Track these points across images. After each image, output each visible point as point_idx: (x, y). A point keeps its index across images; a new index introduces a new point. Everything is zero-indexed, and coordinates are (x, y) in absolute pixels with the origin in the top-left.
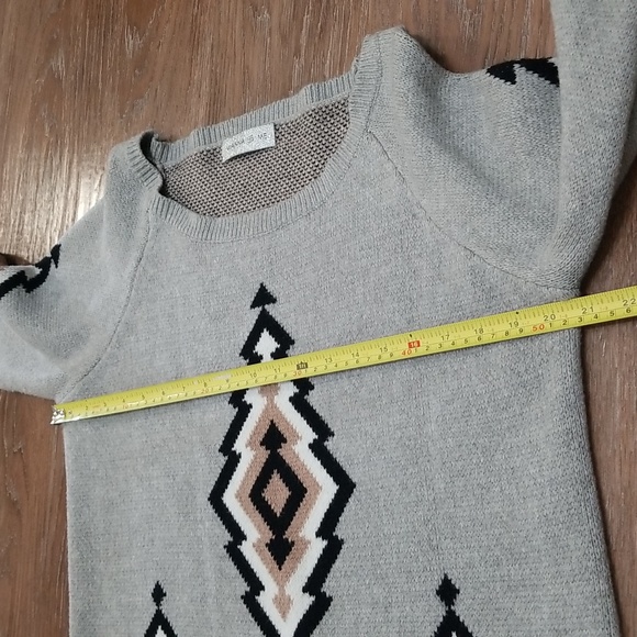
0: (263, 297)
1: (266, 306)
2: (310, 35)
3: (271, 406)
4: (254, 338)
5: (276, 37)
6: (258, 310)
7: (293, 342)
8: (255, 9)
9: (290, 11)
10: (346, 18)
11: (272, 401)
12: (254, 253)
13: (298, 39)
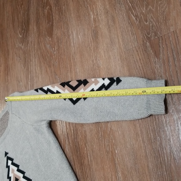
0: (6, 154)
1: (7, 155)
2: (31, 86)
3: (14, 174)
4: (7, 163)
5: (24, 87)
6: (6, 157)
7: (13, 159)
8: (19, 82)
9: (26, 82)
10: (37, 82)
11: (14, 173)
12: (2, 146)
13: (28, 87)
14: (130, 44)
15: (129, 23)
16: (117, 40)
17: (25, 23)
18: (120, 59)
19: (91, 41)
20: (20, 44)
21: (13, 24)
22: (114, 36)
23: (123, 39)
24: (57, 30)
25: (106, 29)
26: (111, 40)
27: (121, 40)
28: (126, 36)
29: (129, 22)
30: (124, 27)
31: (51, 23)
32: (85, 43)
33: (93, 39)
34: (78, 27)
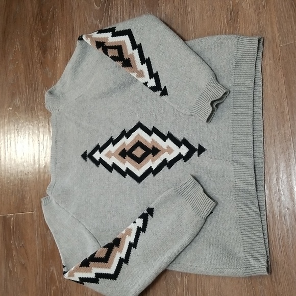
14: (292, 36)
15: (292, 5)
16: (270, 29)
18: (272, 58)
19: (225, 27)
20: (96, 20)
22: (266, 22)
23: (280, 28)
24: (166, 4)
25: (252, 10)
26: (260, 28)
27: (276, 29)
28: (285, 24)
29: (292, 3)
30: (284, 10)
32: (213, 28)
33: (228, 23)
34: (204, 2)
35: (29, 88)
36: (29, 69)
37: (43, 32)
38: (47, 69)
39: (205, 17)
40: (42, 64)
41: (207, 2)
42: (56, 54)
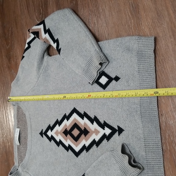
16: (166, 13)
17: (42, 6)
19: (130, 18)
21: (28, 9)
24: (83, 9)
26: (158, 13)
27: (171, 12)
31: (74, 2)
32: (121, 21)
33: (132, 14)
34: (110, 2)
35: (3, 87)
36: (2, 73)
37: (7, 46)
38: (13, 71)
39: (114, 13)
40: (9, 68)
41: (113, 2)
42: (17, 59)
